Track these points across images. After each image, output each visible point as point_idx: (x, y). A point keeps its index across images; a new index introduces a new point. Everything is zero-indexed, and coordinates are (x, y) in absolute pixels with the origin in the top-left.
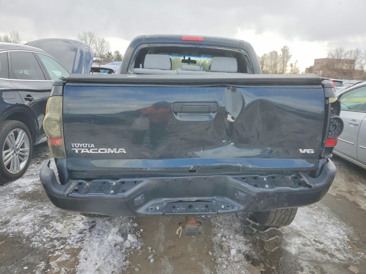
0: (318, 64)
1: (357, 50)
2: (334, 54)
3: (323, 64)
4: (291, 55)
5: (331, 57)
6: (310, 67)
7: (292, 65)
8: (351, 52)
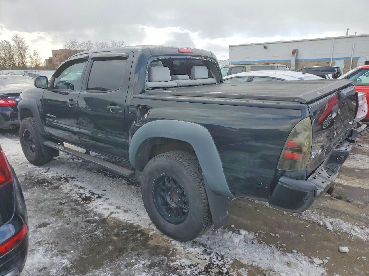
0: (57, 56)
1: (89, 42)
2: (70, 46)
3: (62, 55)
4: (26, 45)
5: (68, 49)
6: (49, 58)
7: (31, 57)
8: (84, 43)
